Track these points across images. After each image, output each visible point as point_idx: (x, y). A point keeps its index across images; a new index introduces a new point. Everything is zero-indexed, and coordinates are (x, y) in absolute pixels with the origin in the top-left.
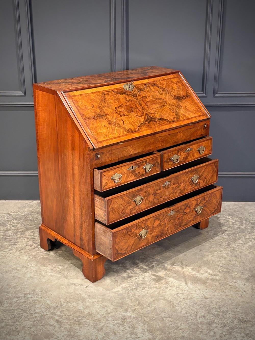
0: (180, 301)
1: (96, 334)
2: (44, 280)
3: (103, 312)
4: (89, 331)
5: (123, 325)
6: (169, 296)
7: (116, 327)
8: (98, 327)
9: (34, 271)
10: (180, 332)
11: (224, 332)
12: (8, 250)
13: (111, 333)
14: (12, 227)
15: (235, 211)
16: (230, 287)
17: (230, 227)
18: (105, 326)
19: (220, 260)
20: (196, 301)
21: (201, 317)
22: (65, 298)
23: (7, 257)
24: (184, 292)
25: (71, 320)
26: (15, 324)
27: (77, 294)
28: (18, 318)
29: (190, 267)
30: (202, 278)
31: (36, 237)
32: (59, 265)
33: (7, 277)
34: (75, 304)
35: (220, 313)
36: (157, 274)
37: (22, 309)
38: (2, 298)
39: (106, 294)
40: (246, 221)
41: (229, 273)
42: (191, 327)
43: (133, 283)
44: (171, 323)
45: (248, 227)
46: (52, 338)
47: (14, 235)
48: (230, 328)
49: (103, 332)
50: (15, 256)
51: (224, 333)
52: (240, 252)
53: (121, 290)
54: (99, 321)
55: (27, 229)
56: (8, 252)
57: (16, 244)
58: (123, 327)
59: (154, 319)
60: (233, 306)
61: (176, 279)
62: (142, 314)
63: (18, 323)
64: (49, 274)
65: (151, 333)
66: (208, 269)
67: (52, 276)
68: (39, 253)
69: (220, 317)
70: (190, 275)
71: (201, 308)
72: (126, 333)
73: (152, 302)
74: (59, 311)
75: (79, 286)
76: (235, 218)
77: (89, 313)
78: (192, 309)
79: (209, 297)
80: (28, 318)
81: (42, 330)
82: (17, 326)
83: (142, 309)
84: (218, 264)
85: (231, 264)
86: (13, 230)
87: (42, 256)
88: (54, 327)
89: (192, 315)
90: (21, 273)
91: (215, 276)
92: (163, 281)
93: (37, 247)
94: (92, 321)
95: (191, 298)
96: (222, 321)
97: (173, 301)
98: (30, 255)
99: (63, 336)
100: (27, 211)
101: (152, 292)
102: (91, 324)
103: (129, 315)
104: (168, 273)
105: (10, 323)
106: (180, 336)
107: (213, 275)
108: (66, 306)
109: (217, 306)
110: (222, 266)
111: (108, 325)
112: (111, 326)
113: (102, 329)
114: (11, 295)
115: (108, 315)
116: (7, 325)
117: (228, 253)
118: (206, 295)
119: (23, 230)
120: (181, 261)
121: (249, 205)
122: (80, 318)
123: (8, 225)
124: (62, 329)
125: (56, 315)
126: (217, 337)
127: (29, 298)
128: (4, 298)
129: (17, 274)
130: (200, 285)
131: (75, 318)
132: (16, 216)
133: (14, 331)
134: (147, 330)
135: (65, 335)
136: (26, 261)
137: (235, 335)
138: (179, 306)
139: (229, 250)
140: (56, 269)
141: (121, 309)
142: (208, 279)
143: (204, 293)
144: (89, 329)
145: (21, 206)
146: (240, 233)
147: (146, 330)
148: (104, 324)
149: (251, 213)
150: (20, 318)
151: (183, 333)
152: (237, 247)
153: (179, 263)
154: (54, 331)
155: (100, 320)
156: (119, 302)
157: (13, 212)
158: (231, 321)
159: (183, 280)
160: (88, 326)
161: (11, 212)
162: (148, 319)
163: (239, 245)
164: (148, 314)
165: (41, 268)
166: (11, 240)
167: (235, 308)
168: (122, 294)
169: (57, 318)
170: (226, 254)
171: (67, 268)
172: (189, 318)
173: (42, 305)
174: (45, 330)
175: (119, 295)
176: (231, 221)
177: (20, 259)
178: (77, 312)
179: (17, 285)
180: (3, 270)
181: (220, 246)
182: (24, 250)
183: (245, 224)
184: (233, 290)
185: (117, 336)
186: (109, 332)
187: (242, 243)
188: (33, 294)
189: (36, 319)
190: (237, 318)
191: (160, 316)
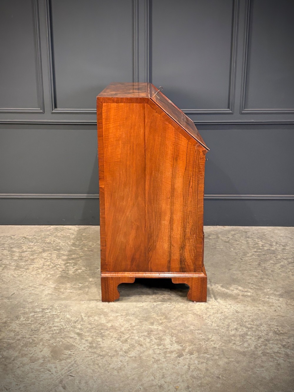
0: (210, 315)
1: (120, 345)
3: (127, 325)
4: (112, 342)
5: (149, 337)
6: (198, 310)
7: (141, 339)
8: (122, 339)
9: (52, 288)
10: (212, 344)
11: (259, 343)
12: (25, 269)
13: (136, 345)
14: (29, 249)
15: (264, 235)
16: (263, 302)
17: (260, 249)
18: (130, 338)
19: (251, 278)
20: (228, 315)
21: (234, 330)
22: (86, 312)
23: (22, 275)
24: (213, 307)
25: (93, 333)
26: (32, 337)
27: (99, 309)
28: (35, 331)
29: (219, 284)
30: (232, 294)
31: (54, 257)
32: (79, 283)
33: (23, 294)
34: (96, 318)
35: (253, 326)
37: (40, 323)
38: (18, 313)
39: (130, 309)
40: (277, 243)
41: (261, 289)
42: (224, 339)
43: (159, 299)
44: (201, 335)
45: (279, 249)
46: (73, 349)
47: (30, 256)
48: (265, 340)
49: (128, 344)
50: (32, 275)
51: (259, 345)
52: (272, 271)
53: (146, 305)
54: (123, 333)
55: (44, 251)
56: (24, 271)
57: (33, 264)
58: (149, 339)
59: (183, 332)
60: (267, 320)
62: (170, 327)
63: (35, 335)
64: (69, 291)
65: (180, 344)
66: (238, 286)
67: (71, 292)
68: (57, 272)
70: (219, 291)
71: (232, 321)
72: (153, 345)
73: (180, 316)
74: (80, 325)
76: (264, 241)
77: (112, 326)
78: (223, 322)
79: (241, 311)
80: (46, 331)
81: (62, 343)
82: (35, 339)
83: (169, 322)
84: (249, 281)
85: (263, 282)
86: (29, 251)
87: (61, 275)
88: (75, 339)
89: (224, 328)
90: (38, 290)
91: (246, 293)
93: (55, 267)
94: (115, 334)
95: (222, 313)
96: (256, 334)
97: (202, 315)
98: (47, 273)
99: (85, 348)
100: (44, 235)
101: (179, 307)
102: (115, 336)
103: (155, 328)
105: (27, 336)
106: (212, 347)
107: (244, 292)
108: (87, 320)
109: (250, 320)
110: (252, 284)
111: (133, 337)
112: (137, 338)
113: (126, 341)
114: (27, 310)
115: (132, 328)
116: (23, 338)
117: (259, 272)
118: (237, 310)
119: (39, 252)
121: (279, 230)
122: (102, 331)
123: (24, 247)
124: (83, 341)
125: (76, 328)
126: (251, 348)
127: (47, 313)
128: (21, 313)
129: (34, 291)
130: (230, 300)
131: (97, 331)
132: (32, 239)
133: (31, 343)
134: (176, 342)
135: (87, 347)
136: (43, 280)
137: (271, 346)
138: (209, 320)
139: (260, 269)
140: (75, 286)
141: (147, 323)
142: (239, 295)
143: (235, 308)
144: (112, 341)
145: (38, 230)
146: (270, 254)
147: (174, 342)
148: (129, 336)
149: (281, 236)
150: (38, 331)
151: (214, 345)
152: (269, 267)
154: (74, 343)
156: (144, 316)
157: (29, 236)
158: (266, 333)
159: (212, 296)
160: (111, 339)
161: (27, 235)
162: (176, 331)
163: (270, 264)
164: (176, 327)
165: (60, 285)
166: (27, 261)
167: (270, 322)
168: (148, 309)
169: (78, 331)
170: (257, 273)
171: (87, 285)
172: (220, 331)
173: (61, 319)
174: (65, 342)
175: (144, 310)
176: (261, 243)
177: (37, 277)
178: (99, 325)
179: (34, 301)
180: (19, 287)
181: (250, 266)
182: (41, 269)
183: (275, 246)
184: (267, 305)
185: (143, 348)
186: (135, 343)
187: (273, 263)
188: (51, 309)
189: (55, 332)
190: (273, 331)
191: (189, 328)
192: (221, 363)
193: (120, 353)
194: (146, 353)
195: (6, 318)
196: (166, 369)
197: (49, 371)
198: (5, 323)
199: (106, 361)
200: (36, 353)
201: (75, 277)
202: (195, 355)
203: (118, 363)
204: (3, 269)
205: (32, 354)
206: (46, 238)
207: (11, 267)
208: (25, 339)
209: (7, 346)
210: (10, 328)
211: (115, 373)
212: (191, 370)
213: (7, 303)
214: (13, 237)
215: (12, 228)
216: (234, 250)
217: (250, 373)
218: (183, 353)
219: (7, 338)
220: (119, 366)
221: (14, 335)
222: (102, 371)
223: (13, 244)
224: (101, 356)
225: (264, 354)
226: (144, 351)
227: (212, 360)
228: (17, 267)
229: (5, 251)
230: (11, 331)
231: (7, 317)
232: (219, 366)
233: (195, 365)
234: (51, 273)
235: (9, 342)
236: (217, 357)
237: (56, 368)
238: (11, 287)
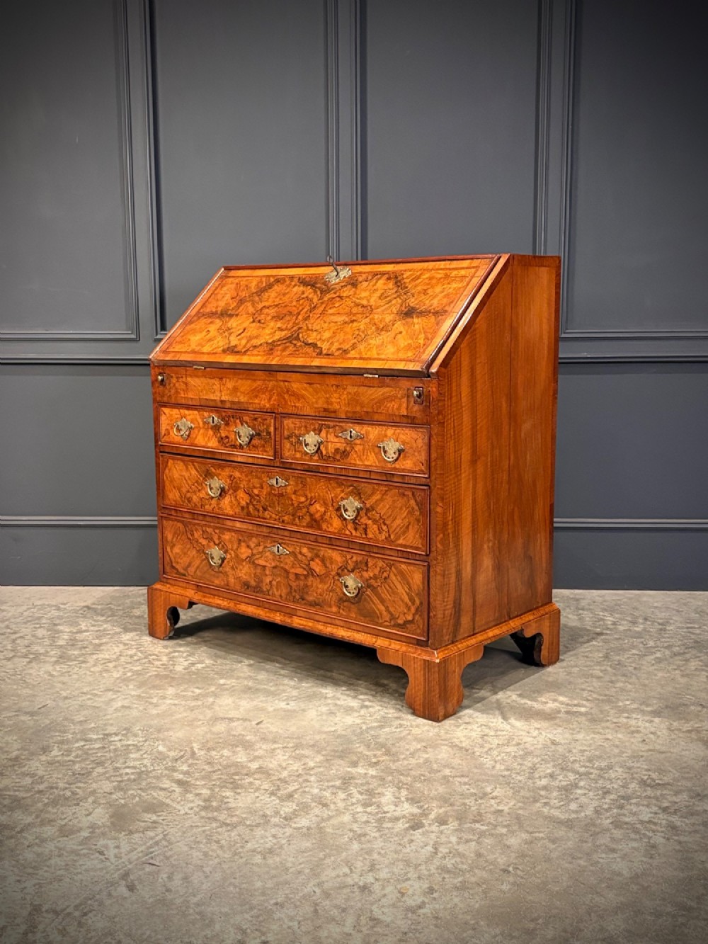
0: (490, 749)
1: (275, 805)
2: (155, 712)
3: (296, 766)
4: (258, 799)
5: (345, 790)
6: (463, 739)
7: (327, 794)
8: (281, 792)
9: (132, 696)
10: (493, 804)
11: (606, 803)
12: (78, 662)
13: (314, 804)
14: (92, 628)
15: (618, 605)
16: (614, 725)
17: (608, 629)
18: (301, 790)
19: (587, 680)
20: (532, 748)
21: (545, 777)
22: (203, 741)
23: (71, 673)
24: (499, 733)
25: (214, 780)
26: (71, 786)
27: (235, 736)
28: (82, 775)
29: (513, 691)
30: (542, 710)
32: (194, 687)
33: (65, 706)
34: (226, 752)
35: (592, 771)
37: (95, 760)
38: (48, 741)
39: (304, 736)
40: (646, 619)
41: (609, 701)
42: (521, 794)
44: (467, 787)
45: (651, 630)
46: (163, 811)
47: (94, 639)
48: (619, 796)
49: (293, 802)
50: (91, 672)
51: (606, 806)
52: (635, 668)
54: (286, 782)
55: (126, 630)
56: (75, 666)
57: (97, 654)
58: (344, 793)
59: (425, 780)
60: (625, 759)
61: (480, 712)
62: (396, 770)
63: (79, 784)
64: (169, 702)
65: (416, 803)
66: (559, 695)
67: (175, 705)
68: (150, 668)
69: (592, 776)
70: (514, 704)
71: (543, 760)
72: (353, 804)
73: (420, 749)
74: (185, 765)
75: (241, 721)
76: (617, 616)
77: (261, 768)
78: (521, 762)
79: (563, 742)
80: (107, 775)
81: (140, 798)
82: (78, 790)
83: (394, 761)
84: (583, 687)
85: (615, 688)
86: (93, 631)
87: (156, 673)
88: (171, 792)
89: (522, 773)
90: (101, 700)
91: (575, 707)
93: (145, 658)
94: (266, 782)
95: (519, 744)
96: (598, 785)
97: (473, 749)
98: (126, 670)
99: (191, 809)
100: (131, 603)
102: (266, 786)
103: (361, 771)
105: (60, 784)
106: (492, 809)
107: (571, 706)
108: (205, 756)
109: (584, 758)
110: (591, 691)
111: (307, 789)
112: (316, 791)
113: (291, 796)
114: (70, 736)
115: (307, 772)
116: (52, 788)
117: (606, 670)
118: (555, 739)
119: (115, 632)
121: (650, 596)
122: (237, 777)
123: (84, 625)
124: (190, 796)
125: (177, 771)
126: (587, 813)
127: (114, 741)
128: (54, 741)
129: (92, 701)
130: (539, 722)
131: (225, 777)
132: (103, 610)
133: (67, 799)
134: (408, 799)
135: (197, 807)
136: (116, 681)
137: (634, 810)
138: (489, 757)
139: (607, 665)
140: (186, 694)
141: (342, 762)
142: (559, 712)
143: (550, 736)
144: (258, 797)
145: (118, 595)
146: (632, 638)
147: (403, 799)
148: (297, 787)
149: (657, 607)
150: (88, 776)
151: (498, 806)
152: (628, 661)
153: (486, 685)
154: (168, 800)
155: (288, 780)
156: (336, 749)
157: (98, 604)
158: (621, 784)
159: (497, 712)
160: (255, 792)
162: (409, 779)
163: (631, 656)
164: (411, 770)
165: (152, 692)
166: (86, 647)
167: (630, 762)
168: (346, 736)
170: (602, 671)
171: (212, 692)
172: (513, 778)
173: (144, 754)
174: (147, 797)
175: (337, 738)
176: (609, 619)
177: (103, 676)
178: (229, 766)
179: (89, 720)
180: (58, 694)
181: (585, 658)
182: (114, 662)
183: (642, 624)
184: (624, 730)
185: (328, 810)
186: (310, 801)
187: (638, 653)
188: (125, 735)
189: (125, 779)
190: (637, 779)
191: (439, 774)
192: (513, 841)
193: (272, 819)
194: (334, 822)
195: (18, 750)
196: (379, 853)
197: (101, 853)
198: (17, 758)
199: (239, 835)
200: (77, 818)
201: (187, 677)
202: (453, 825)
203: (267, 840)
205: (66, 820)
206: (133, 609)
207: (48, 659)
208: (55, 790)
209: (12, 803)
210: (24, 769)
211: (258, 859)
212: (440, 855)
213: (28, 722)
214: (62, 606)
215: (64, 591)
217: (582, 863)
218: (424, 821)
219: (15, 788)
220: (268, 846)
221: (30, 782)
222: (226, 856)
223: (60, 618)
224: (227, 825)
225: (617, 824)
226: (330, 818)
227: (492, 835)
228: (60, 658)
229: (41, 630)
230: (25, 774)
231: (23, 749)
232: (508, 847)
233: (451, 845)
234: (135, 669)
235: (16, 796)
236: (504, 830)
237: (118, 847)
238: (42, 693)
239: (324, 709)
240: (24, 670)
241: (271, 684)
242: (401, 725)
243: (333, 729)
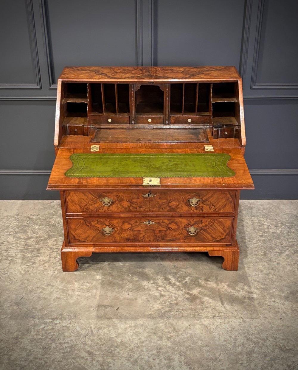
0: (217, 326)
1: (131, 368)
2: (72, 301)
3: (136, 340)
4: (123, 364)
5: (158, 357)
6: (206, 319)
7: (151, 359)
8: (132, 359)
9: (60, 289)
10: (220, 365)
11: (265, 363)
12: (31, 263)
13: (146, 367)
14: (34, 235)
15: (270, 212)
16: (269, 307)
17: (265, 232)
18: (140, 357)
19: (257, 273)
20: (234, 325)
21: (241, 346)
22: (95, 323)
23: (30, 272)
24: (221, 314)
25: (103, 351)
26: (44, 357)
27: (108, 318)
28: (46, 349)
29: (225, 282)
30: (238, 296)
32: (86, 283)
33: (31, 298)
34: (106, 331)
35: (260, 340)
36: (191, 292)
37: (51, 338)
38: (28, 324)
39: (138, 318)
40: (282, 224)
41: (266, 289)
42: (231, 358)
43: (167, 304)
44: (209, 353)
45: (284, 232)
47: (36, 244)
48: (271, 358)
49: (138, 365)
50: (39, 271)
51: (265, 366)
53: (154, 313)
54: (133, 352)
55: (50, 237)
56: (31, 266)
57: (39, 256)
58: (158, 359)
59: (191, 349)
60: (274, 331)
61: (211, 299)
62: (178, 342)
63: (47, 355)
64: (77, 293)
65: (188, 366)
66: (245, 285)
67: (79, 296)
70: (226, 292)
71: (239, 334)
72: (163, 367)
73: (188, 327)
74: (90, 340)
75: (110, 308)
76: (269, 221)
77: (122, 342)
78: (230, 335)
79: (247, 320)
80: (58, 349)
81: (74, 365)
82: (47, 360)
83: (178, 336)
84: (255, 278)
85: (269, 279)
86: (34, 238)
89: (231, 343)
90: (46, 292)
91: (252, 294)
92: (198, 301)
94: (125, 352)
96: (262, 350)
97: (210, 326)
98: (54, 269)
100: (48, 214)
101: (187, 315)
102: (125, 355)
103: (164, 344)
104: (203, 290)
105: (39, 356)
107: (250, 293)
108: (97, 333)
109: (257, 331)
110: (258, 282)
111: (143, 357)
112: (146, 357)
113: (136, 362)
114: (37, 321)
115: (142, 344)
116: (35, 358)
117: (264, 265)
118: (244, 318)
119: (45, 238)
120: (216, 276)
122: (112, 349)
123: (29, 232)
124: (94, 362)
125: (87, 344)
127: (56, 324)
128: (31, 325)
129: (43, 294)
130: (237, 305)
131: (107, 349)
132: (36, 220)
133: (43, 366)
134: (185, 362)
136: (51, 278)
137: (277, 367)
138: (217, 332)
139: (265, 261)
140: (83, 287)
141: (156, 337)
142: (245, 298)
143: (242, 316)
144: (123, 362)
145: (41, 207)
146: (276, 239)
147: (183, 363)
148: (138, 355)
149: (287, 213)
150: (49, 350)
151: (222, 366)
152: (274, 257)
153: (213, 278)
154: (86, 365)
155: (134, 350)
156: (152, 328)
157: (33, 216)
158: (272, 350)
159: (219, 299)
160: (121, 359)
161: (31, 215)
162: (184, 348)
163: (275, 254)
164: (185, 342)
165: (68, 286)
166: (33, 251)
167: (276, 334)
168: (156, 318)
169: (88, 349)
171: (95, 285)
172: (227, 347)
173: (71, 333)
174: (77, 364)
175: (152, 319)
176: (266, 224)
177: (45, 274)
178: (109, 341)
179: (44, 308)
180: (27, 289)
181: (256, 256)
182: (48, 263)
183: (280, 227)
184: (273, 311)
186: (145, 365)
187: (278, 251)
188: (61, 319)
189: (66, 351)
190: (278, 346)
191: (197, 344)
195: (16, 331)
198: (16, 338)
204: (10, 263)
206: (50, 219)
207: (17, 261)
208: (37, 360)
210: (21, 345)
213: (17, 310)
214: (16, 217)
215: (15, 204)
216: (239, 233)
219: (20, 359)
221: (26, 355)
223: (17, 226)
228: (23, 260)
229: (10, 237)
230: (22, 349)
231: (18, 330)
235: (22, 364)
238: (19, 288)
239: (144, 298)
240: (8, 270)
241: (120, 279)
242: (178, 309)
243: (150, 313)
